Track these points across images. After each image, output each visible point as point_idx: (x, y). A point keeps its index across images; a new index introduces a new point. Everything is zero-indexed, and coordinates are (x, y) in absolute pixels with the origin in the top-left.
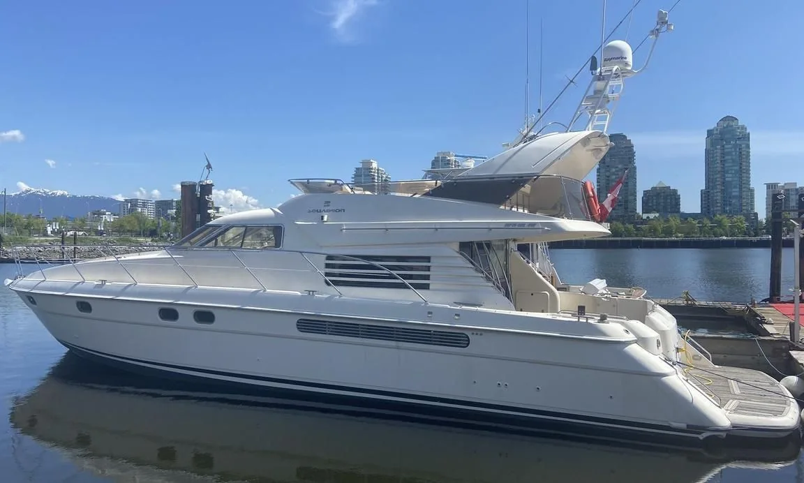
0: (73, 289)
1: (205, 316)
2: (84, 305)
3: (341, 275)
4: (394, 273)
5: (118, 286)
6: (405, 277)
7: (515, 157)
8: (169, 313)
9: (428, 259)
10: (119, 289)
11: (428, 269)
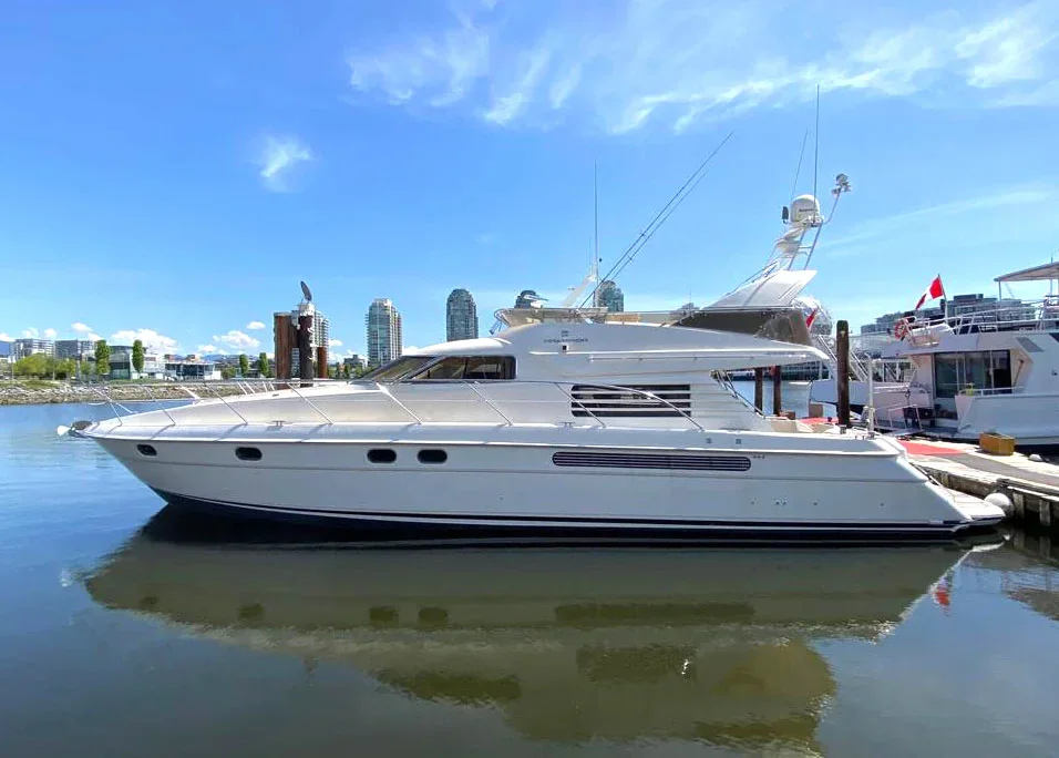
0: (230, 433)
1: (433, 456)
2: (249, 453)
3: (601, 406)
4: (666, 401)
5: (305, 427)
6: (678, 405)
7: (759, 291)
8: (382, 455)
9: (687, 387)
10: (308, 430)
11: (688, 396)
